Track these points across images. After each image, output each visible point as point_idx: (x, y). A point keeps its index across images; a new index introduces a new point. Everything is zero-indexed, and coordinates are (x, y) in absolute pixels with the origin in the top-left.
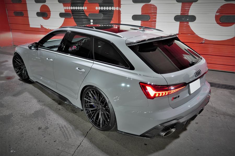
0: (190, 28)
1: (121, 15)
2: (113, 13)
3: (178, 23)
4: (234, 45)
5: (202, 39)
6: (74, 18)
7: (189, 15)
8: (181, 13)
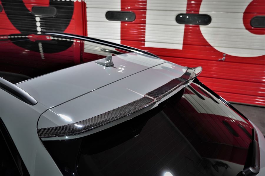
0: (202, 36)
1: (87, 10)
2: (73, 7)
3: (182, 27)
4: (264, 65)
5: (221, 54)
6: (8, 14)
7: (200, 13)
8: (187, 11)
